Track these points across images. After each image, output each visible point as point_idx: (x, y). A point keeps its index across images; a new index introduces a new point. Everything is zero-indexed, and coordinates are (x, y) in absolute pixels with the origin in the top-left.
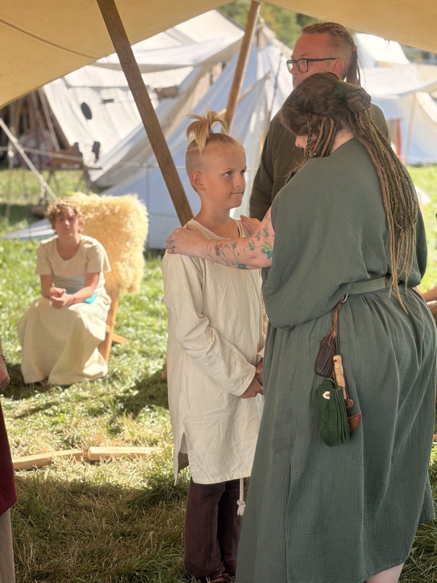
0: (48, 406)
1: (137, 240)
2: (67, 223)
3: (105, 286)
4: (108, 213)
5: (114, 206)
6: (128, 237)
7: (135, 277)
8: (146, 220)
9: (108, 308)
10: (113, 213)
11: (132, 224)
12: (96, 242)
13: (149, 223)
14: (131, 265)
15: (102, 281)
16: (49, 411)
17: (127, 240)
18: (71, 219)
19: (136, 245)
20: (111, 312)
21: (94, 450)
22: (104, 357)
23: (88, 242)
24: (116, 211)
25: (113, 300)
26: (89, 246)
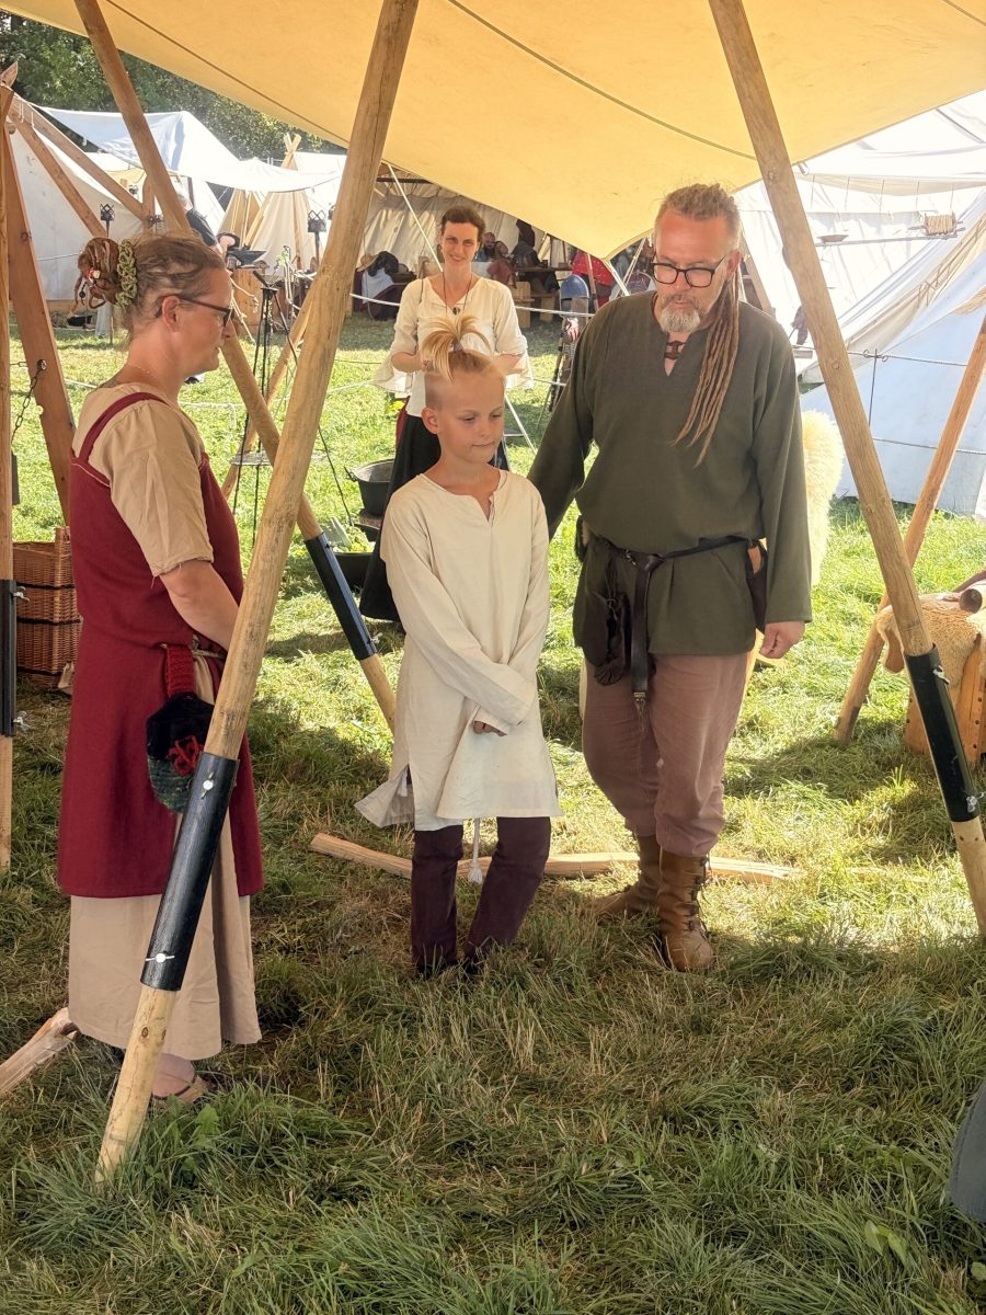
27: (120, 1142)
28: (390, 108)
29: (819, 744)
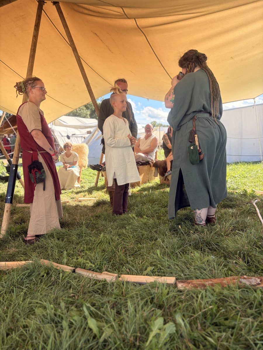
0: (65, 193)
1: (86, 154)
2: (69, 148)
3: (78, 165)
4: (78, 147)
5: (80, 146)
6: (84, 153)
7: (86, 163)
8: (88, 149)
9: (80, 171)
10: (80, 147)
11: (85, 150)
12: (76, 153)
13: (89, 150)
14: (85, 160)
15: (77, 164)
16: (66, 193)
17: (84, 154)
18: (70, 147)
19: (86, 155)
20: (80, 172)
21: (80, 199)
22: (79, 183)
23: (74, 153)
24: (81, 146)
25: (81, 169)
26: (74, 154)
27: (5, 230)
28: (33, 67)
29: (93, 187)
